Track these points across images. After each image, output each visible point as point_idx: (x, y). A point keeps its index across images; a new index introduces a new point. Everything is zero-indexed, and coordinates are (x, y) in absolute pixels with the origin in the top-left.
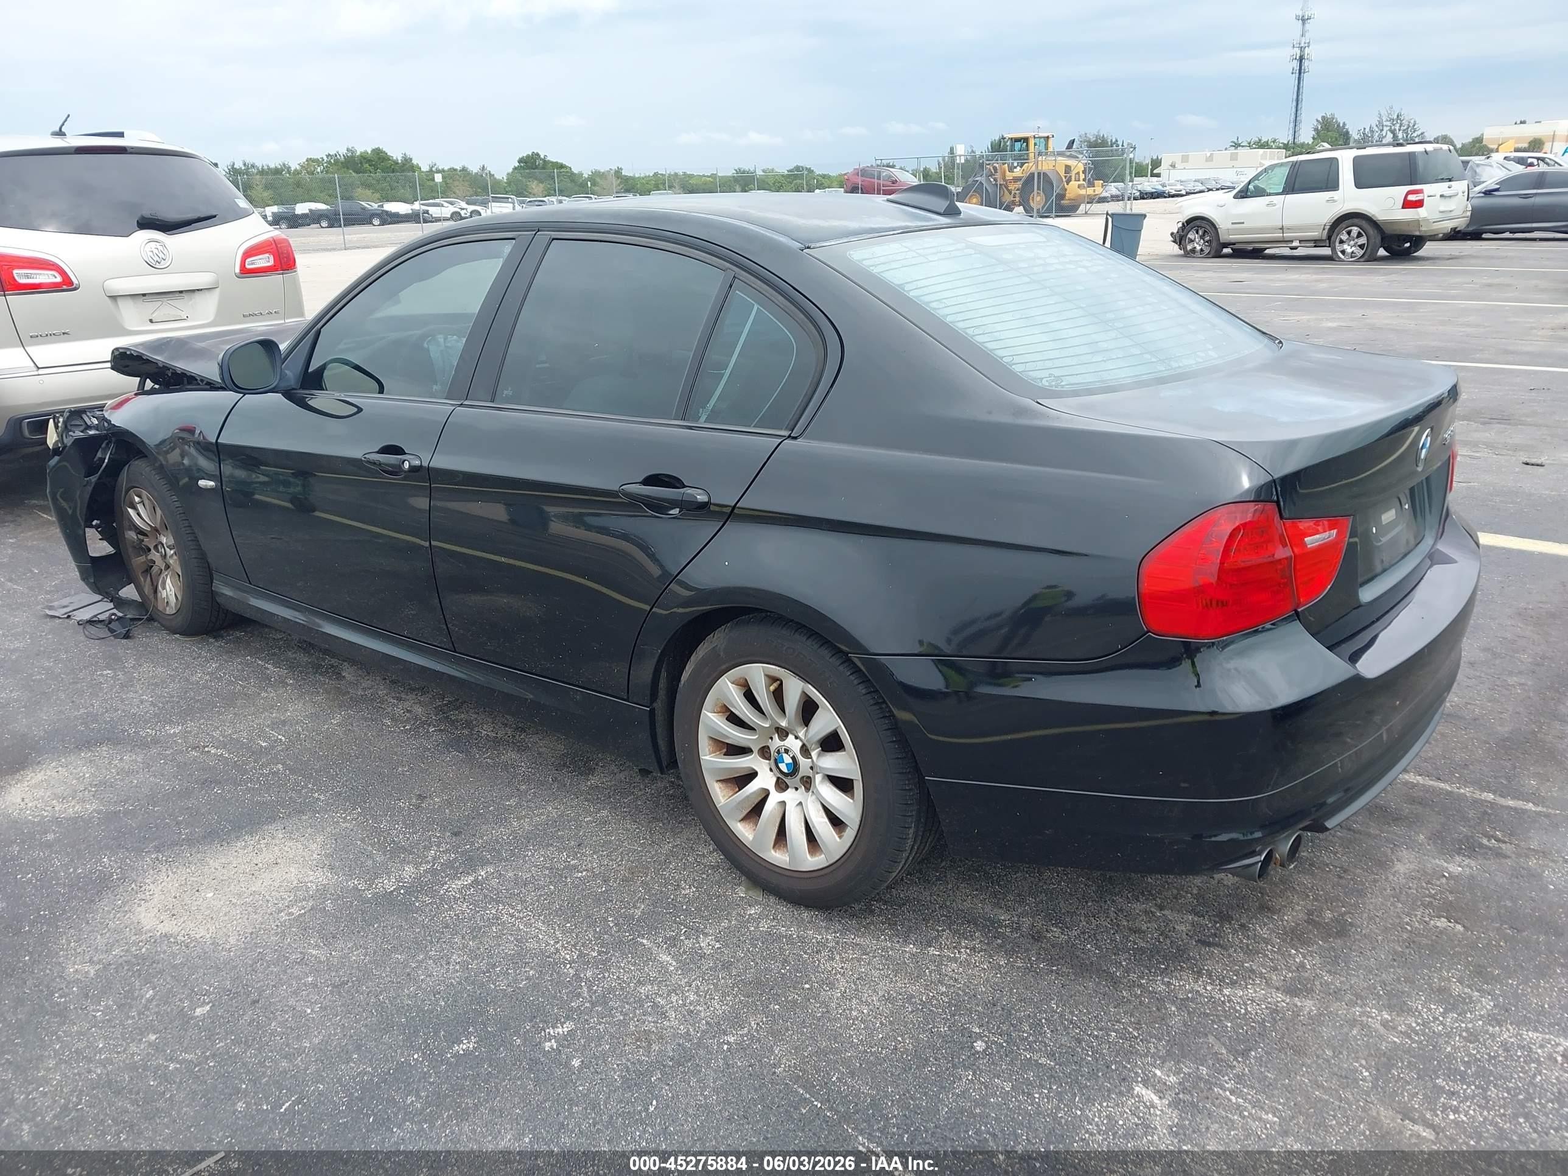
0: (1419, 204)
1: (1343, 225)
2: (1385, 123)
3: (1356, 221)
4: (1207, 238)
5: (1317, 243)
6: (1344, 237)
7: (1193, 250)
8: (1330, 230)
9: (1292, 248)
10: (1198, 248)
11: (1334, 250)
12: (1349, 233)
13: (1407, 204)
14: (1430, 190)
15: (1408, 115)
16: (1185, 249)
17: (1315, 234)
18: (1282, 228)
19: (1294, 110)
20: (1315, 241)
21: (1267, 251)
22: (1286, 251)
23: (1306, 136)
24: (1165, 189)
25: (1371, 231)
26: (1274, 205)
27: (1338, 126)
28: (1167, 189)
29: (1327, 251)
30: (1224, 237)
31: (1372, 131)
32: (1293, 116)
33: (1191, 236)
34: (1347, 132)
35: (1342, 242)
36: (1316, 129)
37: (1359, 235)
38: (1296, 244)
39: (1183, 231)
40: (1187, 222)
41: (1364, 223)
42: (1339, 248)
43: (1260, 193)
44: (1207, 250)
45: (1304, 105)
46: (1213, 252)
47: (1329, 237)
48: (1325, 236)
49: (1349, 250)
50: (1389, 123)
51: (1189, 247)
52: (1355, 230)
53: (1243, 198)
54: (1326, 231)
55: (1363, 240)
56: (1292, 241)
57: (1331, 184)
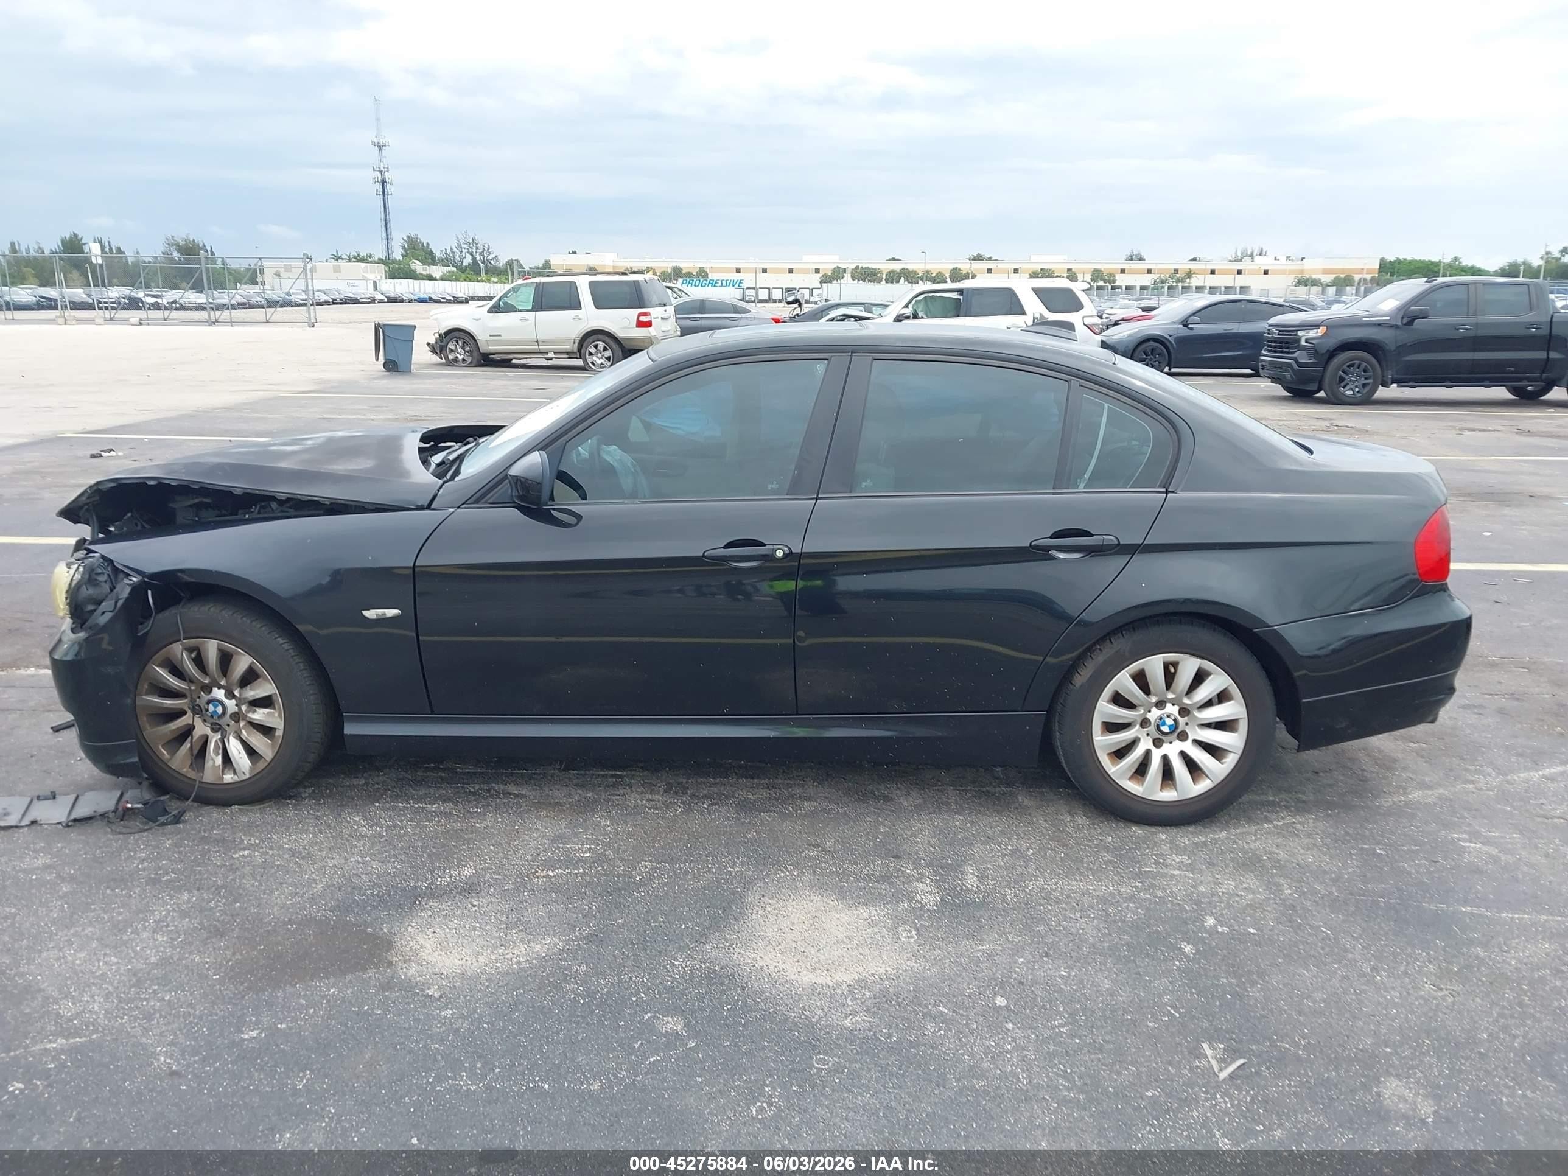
0: (648, 324)
1: (590, 340)
2: (463, 246)
3: (600, 336)
4: (468, 349)
5: (570, 354)
6: (593, 350)
7: (456, 360)
8: (579, 344)
9: (548, 359)
10: (460, 357)
11: (585, 360)
12: (596, 347)
13: (641, 324)
14: (655, 313)
15: (482, 241)
16: (447, 358)
17: (567, 347)
18: (537, 341)
19: (384, 229)
20: (568, 353)
21: (514, 361)
22: (545, 363)
23: (397, 254)
24: (290, 298)
25: (615, 346)
26: (527, 320)
27: (423, 245)
28: (293, 298)
29: (579, 362)
30: (484, 348)
31: (453, 252)
32: (384, 235)
33: (451, 346)
34: (432, 252)
35: (591, 354)
36: (404, 247)
37: (605, 349)
38: (551, 355)
39: (442, 341)
40: (445, 334)
41: (607, 339)
42: (589, 359)
43: (510, 309)
44: (469, 360)
45: (392, 224)
46: (475, 362)
47: (579, 350)
48: (576, 350)
49: (599, 362)
50: (466, 246)
51: (451, 357)
52: (601, 345)
53: (496, 312)
54: (576, 344)
55: (608, 353)
56: (547, 353)
57: (574, 304)
